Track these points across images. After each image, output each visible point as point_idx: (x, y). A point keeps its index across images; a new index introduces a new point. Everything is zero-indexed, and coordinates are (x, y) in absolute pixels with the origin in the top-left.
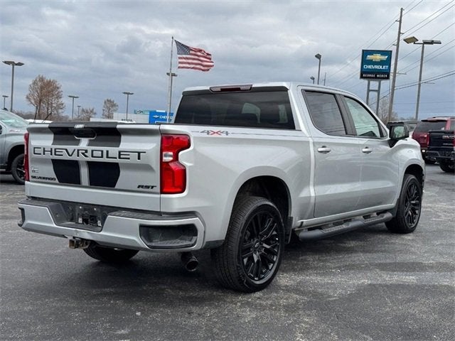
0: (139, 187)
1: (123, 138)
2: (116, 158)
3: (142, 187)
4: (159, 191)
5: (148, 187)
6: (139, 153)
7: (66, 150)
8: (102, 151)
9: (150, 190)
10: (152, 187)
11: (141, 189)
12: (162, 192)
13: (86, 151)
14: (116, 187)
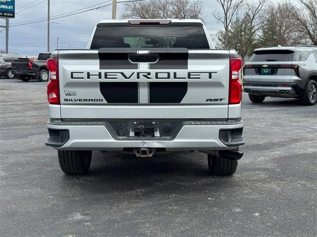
0: (207, 100)
1: (189, 61)
2: (185, 78)
3: (211, 100)
4: (227, 102)
5: (217, 100)
6: (210, 74)
7: (122, 74)
8: (169, 74)
9: (218, 102)
10: (221, 100)
11: (209, 102)
12: (230, 103)
13: (149, 74)
14: (182, 102)
